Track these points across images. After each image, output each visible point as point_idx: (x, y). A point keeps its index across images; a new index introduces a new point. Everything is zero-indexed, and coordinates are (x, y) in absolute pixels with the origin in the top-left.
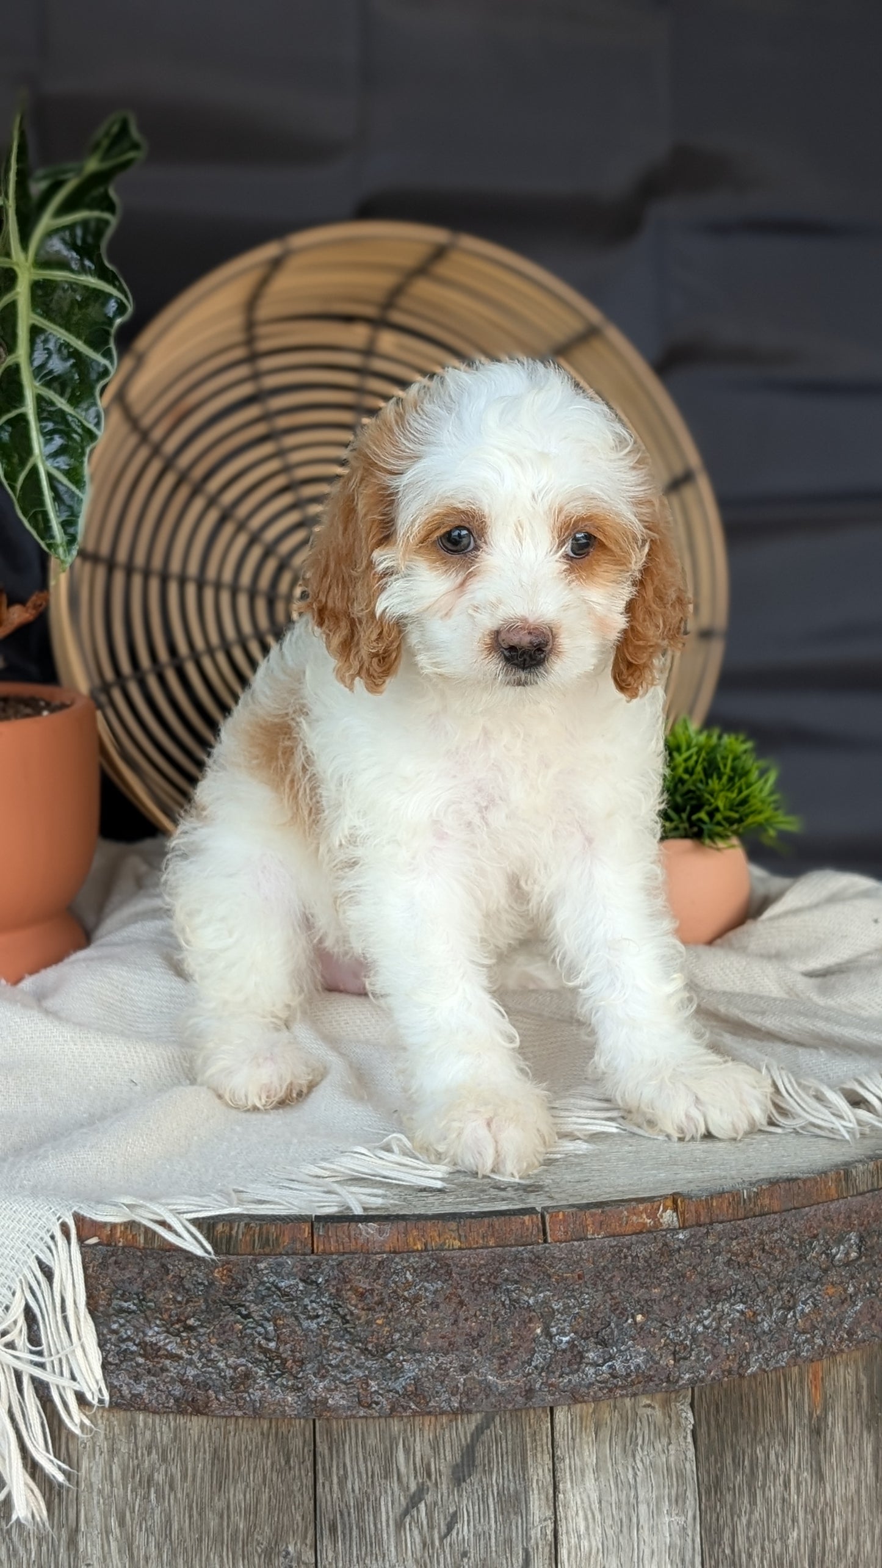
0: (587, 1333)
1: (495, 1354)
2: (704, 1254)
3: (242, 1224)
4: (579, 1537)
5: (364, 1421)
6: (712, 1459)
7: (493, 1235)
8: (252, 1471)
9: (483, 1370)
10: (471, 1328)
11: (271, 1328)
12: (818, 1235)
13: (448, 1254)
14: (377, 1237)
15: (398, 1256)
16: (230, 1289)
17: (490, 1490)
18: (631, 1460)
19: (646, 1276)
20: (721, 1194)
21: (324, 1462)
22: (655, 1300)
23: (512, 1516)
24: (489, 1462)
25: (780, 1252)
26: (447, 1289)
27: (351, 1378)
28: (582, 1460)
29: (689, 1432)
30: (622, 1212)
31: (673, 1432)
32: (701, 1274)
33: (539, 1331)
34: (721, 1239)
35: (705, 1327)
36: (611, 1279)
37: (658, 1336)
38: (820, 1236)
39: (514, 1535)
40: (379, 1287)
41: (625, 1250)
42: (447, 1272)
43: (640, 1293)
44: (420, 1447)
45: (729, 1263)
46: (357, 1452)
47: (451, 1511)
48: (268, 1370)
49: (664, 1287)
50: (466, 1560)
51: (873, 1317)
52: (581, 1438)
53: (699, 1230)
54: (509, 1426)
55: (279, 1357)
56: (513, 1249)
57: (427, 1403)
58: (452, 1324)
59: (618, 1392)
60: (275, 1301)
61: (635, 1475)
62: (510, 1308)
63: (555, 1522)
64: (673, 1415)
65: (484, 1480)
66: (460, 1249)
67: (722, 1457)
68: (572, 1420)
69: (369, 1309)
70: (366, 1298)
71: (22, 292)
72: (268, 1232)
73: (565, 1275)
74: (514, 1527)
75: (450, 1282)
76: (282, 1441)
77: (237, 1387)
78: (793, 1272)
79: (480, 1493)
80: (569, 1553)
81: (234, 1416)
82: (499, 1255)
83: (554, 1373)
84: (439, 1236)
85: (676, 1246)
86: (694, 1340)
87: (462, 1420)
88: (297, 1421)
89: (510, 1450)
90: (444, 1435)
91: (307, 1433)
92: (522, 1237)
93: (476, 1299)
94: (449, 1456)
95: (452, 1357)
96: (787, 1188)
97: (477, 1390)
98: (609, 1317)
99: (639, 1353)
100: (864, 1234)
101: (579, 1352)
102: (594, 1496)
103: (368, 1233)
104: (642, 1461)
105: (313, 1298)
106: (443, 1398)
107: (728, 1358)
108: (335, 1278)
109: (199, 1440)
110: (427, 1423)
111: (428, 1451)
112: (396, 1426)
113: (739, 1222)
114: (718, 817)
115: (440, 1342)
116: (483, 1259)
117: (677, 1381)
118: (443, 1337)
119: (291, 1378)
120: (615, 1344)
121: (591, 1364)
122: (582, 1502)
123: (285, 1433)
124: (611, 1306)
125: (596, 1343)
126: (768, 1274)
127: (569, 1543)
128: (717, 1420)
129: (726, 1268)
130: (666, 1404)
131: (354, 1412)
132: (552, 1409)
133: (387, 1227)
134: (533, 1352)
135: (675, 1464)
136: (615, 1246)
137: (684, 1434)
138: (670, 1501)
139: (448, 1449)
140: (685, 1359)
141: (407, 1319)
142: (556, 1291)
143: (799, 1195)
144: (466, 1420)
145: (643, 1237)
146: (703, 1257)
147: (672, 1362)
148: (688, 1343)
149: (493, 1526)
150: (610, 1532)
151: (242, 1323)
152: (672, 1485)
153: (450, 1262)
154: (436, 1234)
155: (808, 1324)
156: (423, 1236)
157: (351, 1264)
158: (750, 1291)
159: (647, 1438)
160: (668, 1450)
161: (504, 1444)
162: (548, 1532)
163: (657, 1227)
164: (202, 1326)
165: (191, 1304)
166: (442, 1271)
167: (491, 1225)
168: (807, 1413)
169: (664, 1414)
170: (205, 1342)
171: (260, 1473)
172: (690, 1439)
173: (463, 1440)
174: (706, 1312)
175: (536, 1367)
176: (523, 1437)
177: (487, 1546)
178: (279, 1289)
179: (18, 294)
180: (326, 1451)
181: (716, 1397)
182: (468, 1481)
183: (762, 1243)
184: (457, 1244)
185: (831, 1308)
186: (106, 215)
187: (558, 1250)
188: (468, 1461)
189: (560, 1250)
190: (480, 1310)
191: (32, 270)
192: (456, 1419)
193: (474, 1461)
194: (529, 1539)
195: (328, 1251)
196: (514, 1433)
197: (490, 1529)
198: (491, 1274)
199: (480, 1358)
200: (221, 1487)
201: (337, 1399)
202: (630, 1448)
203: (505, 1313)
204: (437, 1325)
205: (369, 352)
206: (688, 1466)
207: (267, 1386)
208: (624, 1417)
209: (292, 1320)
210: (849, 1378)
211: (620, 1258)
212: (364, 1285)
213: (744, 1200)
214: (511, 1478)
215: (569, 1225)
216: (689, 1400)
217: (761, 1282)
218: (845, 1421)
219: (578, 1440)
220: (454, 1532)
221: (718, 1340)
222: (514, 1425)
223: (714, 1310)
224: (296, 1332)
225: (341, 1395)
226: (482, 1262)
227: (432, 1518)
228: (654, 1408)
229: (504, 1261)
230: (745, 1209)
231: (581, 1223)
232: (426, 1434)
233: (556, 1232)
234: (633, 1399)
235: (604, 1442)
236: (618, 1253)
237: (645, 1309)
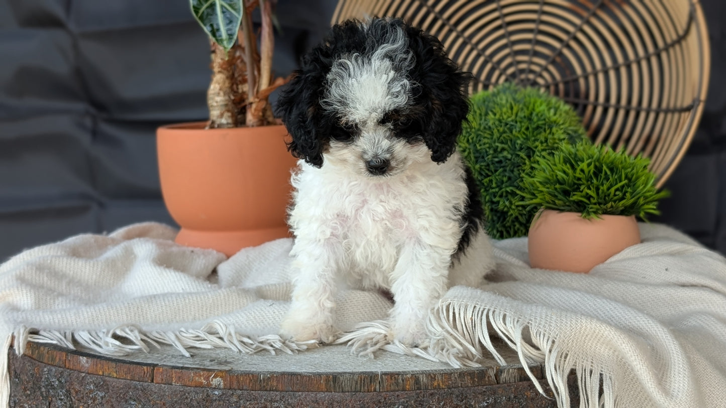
2: (231, 406)
7: (129, 373)
14: (87, 365)
15: (89, 375)
16: (39, 380)
20: (246, 374)
26: (107, 397)
30: (190, 374)
34: (241, 399)
40: (82, 390)
41: (187, 394)
42: (107, 388)
53: (228, 392)
56: (134, 382)
66: (116, 378)
69: (78, 400)
70: (78, 395)
73: (157, 401)
75: (108, 394)
82: (128, 384)
84: (109, 369)
85: (214, 398)
92: (141, 377)
93: (118, 406)
96: (290, 378)
103: (83, 362)
105: (61, 390)
108: (68, 381)
113: (252, 392)
133: (90, 360)
136: (183, 391)
143: (297, 384)
145: (198, 389)
153: (109, 383)
154: (107, 368)
156: (102, 368)
157: (73, 376)
163: (209, 385)
164: (31, 396)
166: (105, 387)
167: (129, 368)
178: (50, 383)
184: (115, 375)
187: (154, 387)
189: (155, 387)
195: (70, 368)
198: (125, 394)
209: (54, 399)
211: (184, 398)
212: (77, 387)
213: (261, 381)
215: (163, 375)
226: (121, 386)
229: (130, 388)
230: (260, 386)
231: (169, 376)
233: (158, 378)
236: (183, 395)
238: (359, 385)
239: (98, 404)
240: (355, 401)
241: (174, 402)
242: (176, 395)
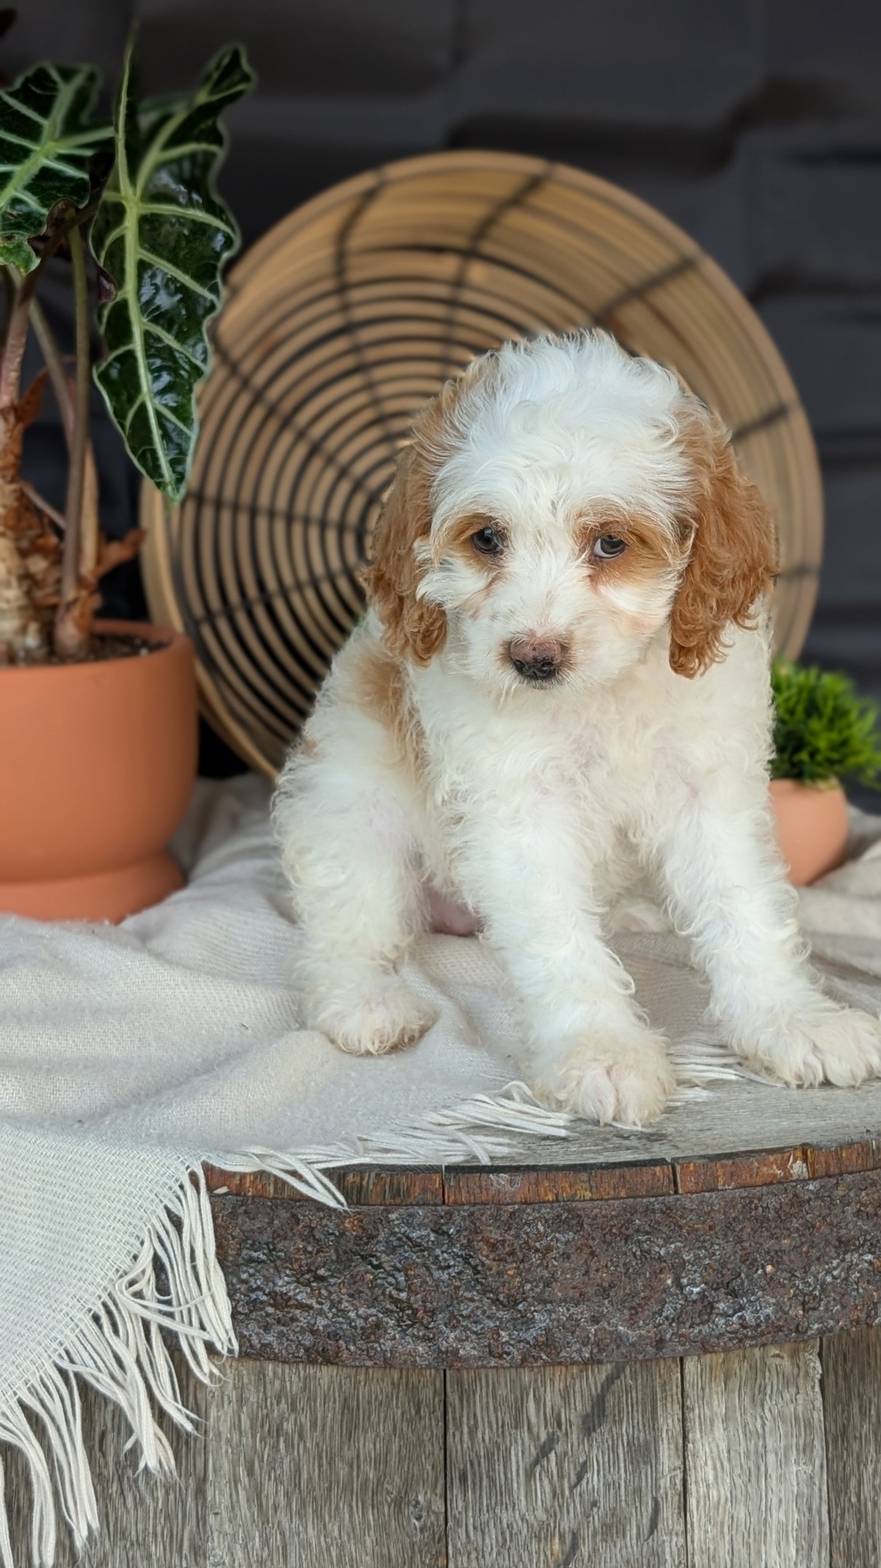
0: (718, 1284)
1: (626, 1304)
2: (834, 1205)
3: (373, 1175)
4: (708, 1486)
5: (495, 1371)
6: (840, 1408)
7: (624, 1186)
8: (382, 1420)
9: (614, 1321)
10: (601, 1278)
11: (402, 1279)
13: (579, 1205)
14: (508, 1188)
15: (530, 1207)
16: (361, 1240)
17: (620, 1439)
18: (759, 1409)
19: (776, 1227)
20: (851, 1144)
21: (454, 1412)
22: (785, 1251)
23: (642, 1466)
24: (619, 1412)
26: (578, 1240)
27: (482, 1328)
28: (711, 1409)
29: (817, 1382)
30: (752, 1163)
31: (801, 1382)
32: (831, 1224)
33: (669, 1282)
34: (850, 1190)
35: (834, 1277)
36: (741, 1230)
37: (788, 1287)
39: (644, 1484)
40: (511, 1238)
41: (756, 1201)
42: (578, 1222)
43: (770, 1244)
44: (551, 1397)
45: (858, 1213)
46: (487, 1403)
47: (581, 1460)
48: (399, 1320)
49: (794, 1238)
50: (595, 1510)
52: (710, 1389)
53: (829, 1181)
54: (639, 1377)
55: (410, 1307)
56: (645, 1200)
57: (558, 1353)
58: (583, 1275)
59: (748, 1342)
60: (406, 1252)
61: (763, 1425)
62: (641, 1259)
63: (685, 1471)
64: (801, 1365)
65: (614, 1429)
66: (591, 1200)
67: (849, 1406)
68: (702, 1369)
69: (500, 1260)
70: (497, 1249)
71: (130, 227)
72: (399, 1183)
73: (696, 1226)
74: (643, 1477)
75: (582, 1233)
76: (413, 1391)
77: (368, 1337)
79: (610, 1443)
80: (698, 1502)
81: (364, 1365)
82: (630, 1207)
83: (684, 1323)
84: (570, 1187)
85: (806, 1197)
86: (823, 1290)
87: (593, 1371)
88: (428, 1372)
89: (640, 1400)
90: (574, 1385)
91: (438, 1384)
92: (653, 1188)
93: (607, 1250)
94: (580, 1405)
95: (582, 1307)
97: (608, 1341)
98: (740, 1268)
99: (768, 1303)
101: (710, 1303)
102: (723, 1446)
103: (499, 1184)
104: (770, 1410)
105: (444, 1249)
106: (574, 1348)
107: (856, 1308)
108: (466, 1229)
109: (329, 1389)
110: (557, 1373)
111: (558, 1400)
112: (526, 1376)
113: (868, 1173)
114: (819, 758)
115: (571, 1293)
116: (615, 1210)
117: (806, 1332)
118: (574, 1288)
119: (422, 1328)
120: (745, 1294)
121: (722, 1315)
122: (711, 1452)
123: (416, 1382)
124: (742, 1257)
125: (726, 1294)
127: (698, 1492)
128: (844, 1370)
129: (855, 1219)
130: (794, 1354)
131: (485, 1362)
132: (682, 1360)
133: (519, 1178)
134: (663, 1303)
135: (803, 1414)
136: (747, 1197)
137: (811, 1383)
138: (798, 1450)
139: (578, 1398)
140: (814, 1309)
141: (538, 1270)
142: (688, 1242)
144: (596, 1370)
145: (773, 1188)
146: (832, 1207)
147: (801, 1312)
148: (817, 1293)
149: (623, 1475)
150: (738, 1481)
151: (372, 1274)
152: (800, 1435)
153: (582, 1213)
154: (567, 1185)
156: (554, 1187)
157: (482, 1215)
158: (878, 1240)
159: (775, 1387)
160: (796, 1400)
161: (634, 1394)
162: (678, 1482)
163: (789, 1178)
164: (332, 1276)
165: (322, 1254)
166: (574, 1222)
167: (623, 1177)
169: (793, 1364)
170: (335, 1292)
171: (390, 1423)
172: (817, 1389)
173: (593, 1390)
174: (835, 1262)
175: (667, 1318)
176: (653, 1388)
177: (617, 1495)
178: (410, 1239)
179: (126, 228)
180: (457, 1402)
181: (844, 1347)
182: (598, 1431)
184: (588, 1195)
186: (214, 148)
187: (690, 1202)
188: (599, 1411)
189: (692, 1201)
190: (611, 1261)
191: (140, 204)
192: (587, 1370)
193: (604, 1411)
194: (658, 1488)
195: (459, 1201)
196: (644, 1383)
197: (620, 1478)
198: (623, 1225)
199: (610, 1309)
200: (350, 1436)
201: (467, 1350)
202: (758, 1398)
203: (637, 1264)
204: (568, 1276)
205: (459, 283)
206: (815, 1415)
207: (397, 1336)
208: (753, 1367)
209: (423, 1270)
211: (750, 1208)
212: (495, 1235)
213: (873, 1150)
214: (641, 1427)
215: (699, 1176)
216: (817, 1350)
219: (707, 1390)
220: (584, 1482)
221: (846, 1290)
222: (645, 1375)
223: (843, 1260)
224: (427, 1283)
225: (472, 1346)
226: (613, 1213)
227: (562, 1468)
228: (782, 1358)
229: (636, 1212)
230: (874, 1160)
231: (710, 1175)
232: (556, 1384)
233: (687, 1183)
234: (762, 1349)
235: (734, 1392)
236: (748, 1204)
237: (775, 1260)
239: (555, 1258)
241: (731, 1220)
242: (734, 1207)
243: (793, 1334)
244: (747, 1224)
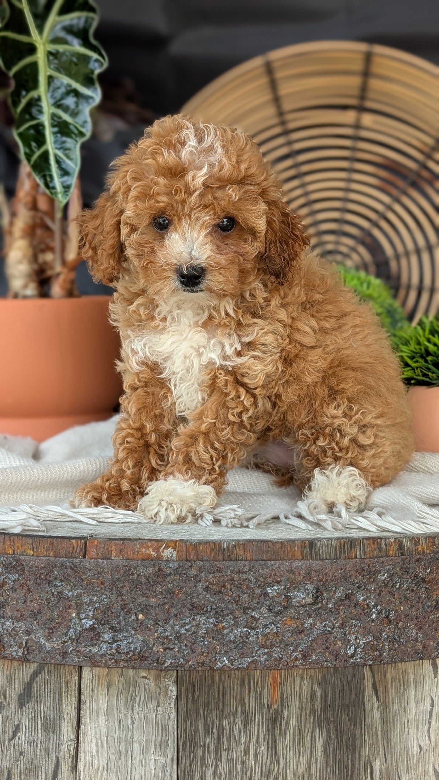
0: (104, 621)
1: (47, 626)
2: (189, 580)
4: (92, 756)
6: (189, 722)
7: (53, 549)
9: (38, 635)
10: (34, 607)
12: (281, 581)
13: (24, 558)
17: (39, 714)
18: (130, 712)
19: (147, 589)
20: (206, 542)
22: (152, 606)
23: (51, 734)
24: (40, 696)
25: (247, 588)
26: (22, 580)
28: (97, 705)
29: (173, 700)
30: (135, 545)
31: (161, 698)
32: (186, 593)
33: (74, 615)
34: (201, 572)
35: (186, 630)
36: (122, 587)
37: (153, 631)
38: (283, 583)
39: (51, 746)
41: (132, 570)
42: (21, 569)
43: (142, 600)
45: (207, 589)
47: (16, 724)
49: (159, 599)
50: (22, 757)
51: (327, 648)
52: (98, 691)
53: (186, 564)
54: (53, 675)
56: (60, 559)
57: (5, 650)
58: (23, 603)
59: (122, 664)
61: (133, 723)
62: (57, 597)
63: (78, 743)
64: (162, 687)
65: (36, 707)
66: (34, 556)
67: (196, 722)
68: (93, 677)
71: (40, 57)
73: (92, 580)
74: (51, 742)
75: (23, 576)
78: (258, 603)
79: (33, 715)
80: (85, 766)
82: (52, 562)
83: (81, 644)
84: (22, 546)
85: (168, 572)
86: (177, 638)
87: (26, 666)
89: (52, 690)
90: (15, 674)
92: (69, 553)
93: (37, 589)
94: (17, 689)
95: (21, 624)
96: (259, 545)
97: (35, 648)
98: (120, 613)
99: (138, 640)
100: (321, 588)
101: (98, 633)
102: (104, 731)
104: (138, 714)
106: (14, 649)
107: (203, 655)
110: (6, 665)
111: (6, 682)
113: (216, 563)
115: (15, 613)
116: (43, 563)
117: (163, 664)
120: (121, 630)
121: (105, 642)
122: (96, 734)
124: (121, 605)
125: (109, 629)
126: (237, 602)
127: (85, 759)
128: (193, 696)
129: (205, 593)
130: (158, 678)
132: (80, 668)
134: (69, 628)
135: (161, 721)
136: (126, 566)
138: (156, 745)
139: (17, 683)
140: (170, 649)
142: (86, 590)
143: (268, 552)
144: (28, 667)
145: (147, 563)
146: (188, 582)
147: (162, 650)
148: (172, 638)
149: (40, 739)
150: (113, 758)
152: (158, 735)
153: (24, 563)
154: (20, 545)
155: (268, 642)
156: (13, 545)
158: (222, 611)
159: (142, 699)
160: (157, 711)
161: (49, 686)
162: (72, 749)
163: (159, 558)
166: (19, 568)
167: (52, 544)
168: (266, 705)
169: (156, 685)
172: (173, 705)
173: (26, 679)
175: (69, 638)
176: (60, 683)
177: (35, 751)
179: (38, 57)
181: (194, 680)
182: (27, 706)
183: (232, 580)
184: (31, 553)
185: (289, 634)
186: (91, 15)
187: (88, 563)
188: (28, 693)
189: (90, 563)
190: (40, 596)
191: (46, 45)
192: (23, 665)
193: (31, 694)
194: (59, 751)
196: (55, 679)
197: (38, 740)
198: (47, 574)
199: (37, 627)
202: (130, 704)
203: (54, 600)
204: (15, 602)
206: (170, 723)
208: (128, 683)
210: (305, 688)
211: (129, 574)
213: (224, 549)
214: (52, 709)
215: (99, 549)
216: (174, 678)
217: (230, 606)
218: (299, 718)
219: (95, 692)
220: (17, 738)
221: (195, 640)
222: (56, 675)
223: (194, 619)
226: (42, 565)
227: (5, 726)
228: (149, 679)
229: (55, 566)
230: (224, 555)
231: (108, 549)
232: (5, 671)
233: (92, 552)
234: (134, 670)
235: (113, 696)
236: (128, 571)
237: (145, 611)
238: (338, 552)
239: (7, 590)
240: (337, 570)
241: (115, 579)
242: (118, 571)
243: (155, 664)
244: (126, 584)
